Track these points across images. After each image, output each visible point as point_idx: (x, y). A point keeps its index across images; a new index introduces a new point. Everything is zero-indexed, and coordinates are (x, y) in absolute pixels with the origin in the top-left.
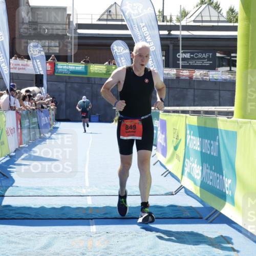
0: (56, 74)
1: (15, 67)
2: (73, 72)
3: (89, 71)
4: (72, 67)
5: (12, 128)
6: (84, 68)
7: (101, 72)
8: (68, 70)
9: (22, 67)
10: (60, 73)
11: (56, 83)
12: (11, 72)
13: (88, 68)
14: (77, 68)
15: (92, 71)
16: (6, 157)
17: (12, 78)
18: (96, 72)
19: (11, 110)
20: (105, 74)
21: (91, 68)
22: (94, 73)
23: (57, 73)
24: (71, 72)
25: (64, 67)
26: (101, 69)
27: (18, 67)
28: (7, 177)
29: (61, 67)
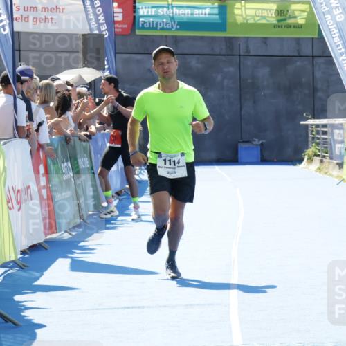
0: (138, 32)
1: (25, 14)
2: (185, 25)
3: (229, 20)
4: (182, 11)
5: (19, 186)
6: (216, 11)
7: (264, 21)
8: (172, 18)
9: (42, 15)
10: (149, 29)
11: (139, 57)
12: (16, 29)
13: (228, 10)
14: (197, 11)
15: (239, 20)
16: (11, 268)
17: (17, 47)
18: (251, 21)
19: (20, 137)
20: (275, 26)
21: (237, 12)
22: (246, 25)
23: (143, 28)
24: (179, 23)
25: (160, 11)
26: (265, 14)
27: (32, 15)
28: (15, 324)
29: (153, 11)
